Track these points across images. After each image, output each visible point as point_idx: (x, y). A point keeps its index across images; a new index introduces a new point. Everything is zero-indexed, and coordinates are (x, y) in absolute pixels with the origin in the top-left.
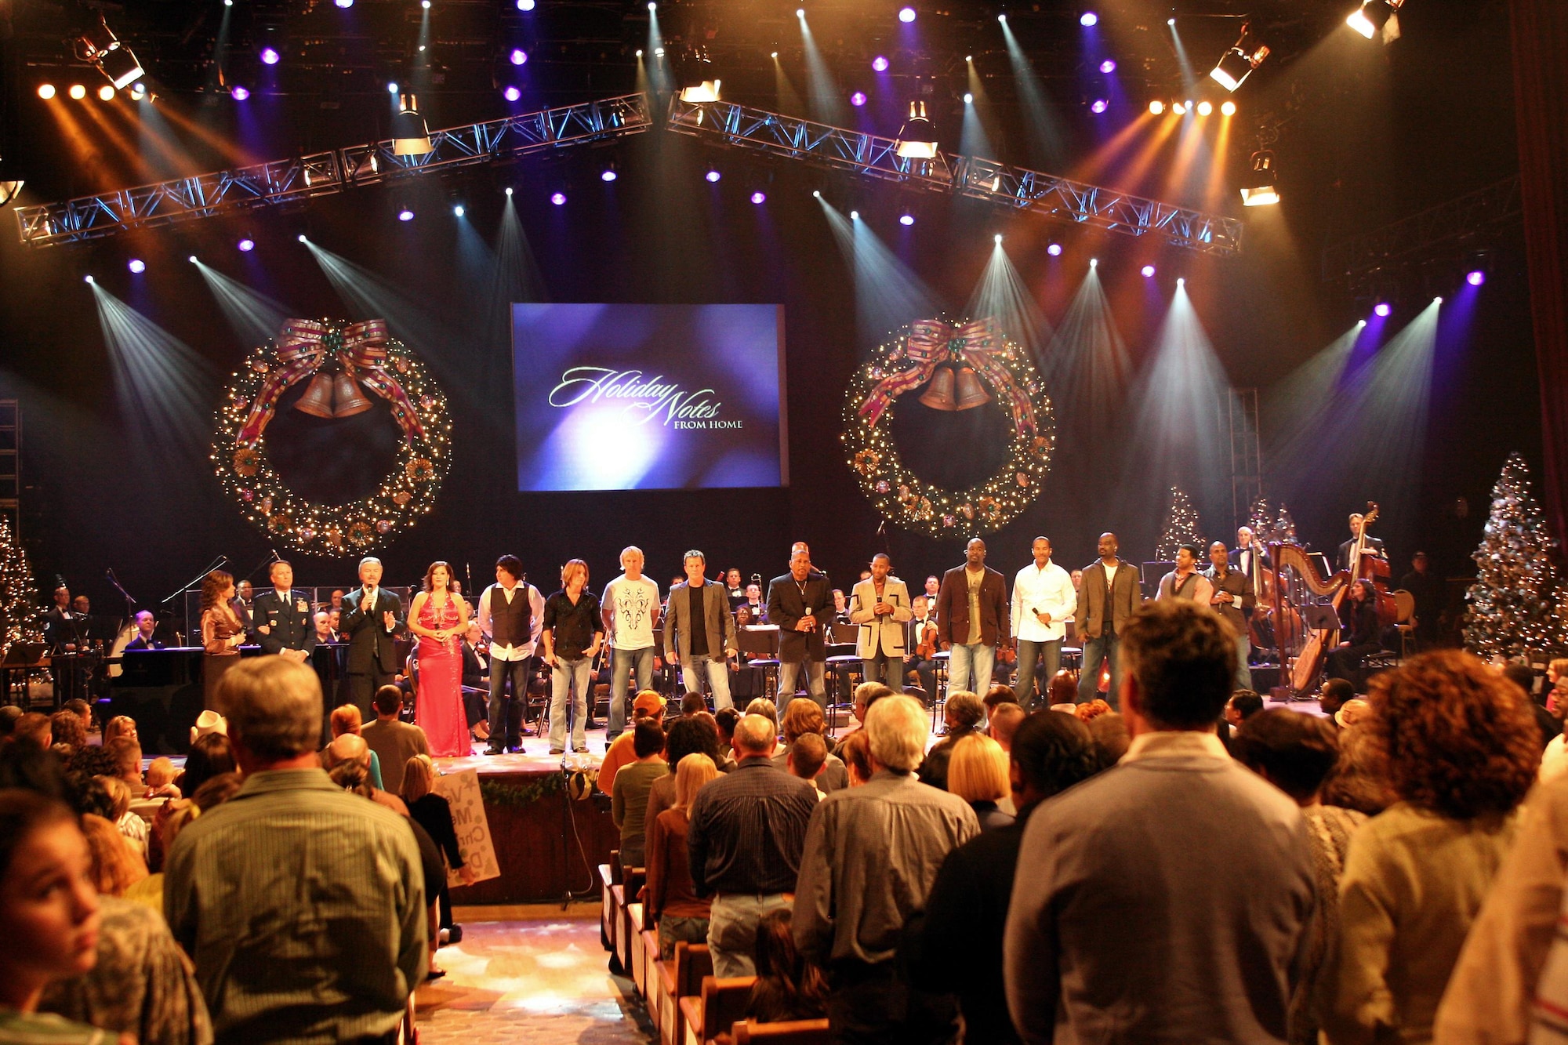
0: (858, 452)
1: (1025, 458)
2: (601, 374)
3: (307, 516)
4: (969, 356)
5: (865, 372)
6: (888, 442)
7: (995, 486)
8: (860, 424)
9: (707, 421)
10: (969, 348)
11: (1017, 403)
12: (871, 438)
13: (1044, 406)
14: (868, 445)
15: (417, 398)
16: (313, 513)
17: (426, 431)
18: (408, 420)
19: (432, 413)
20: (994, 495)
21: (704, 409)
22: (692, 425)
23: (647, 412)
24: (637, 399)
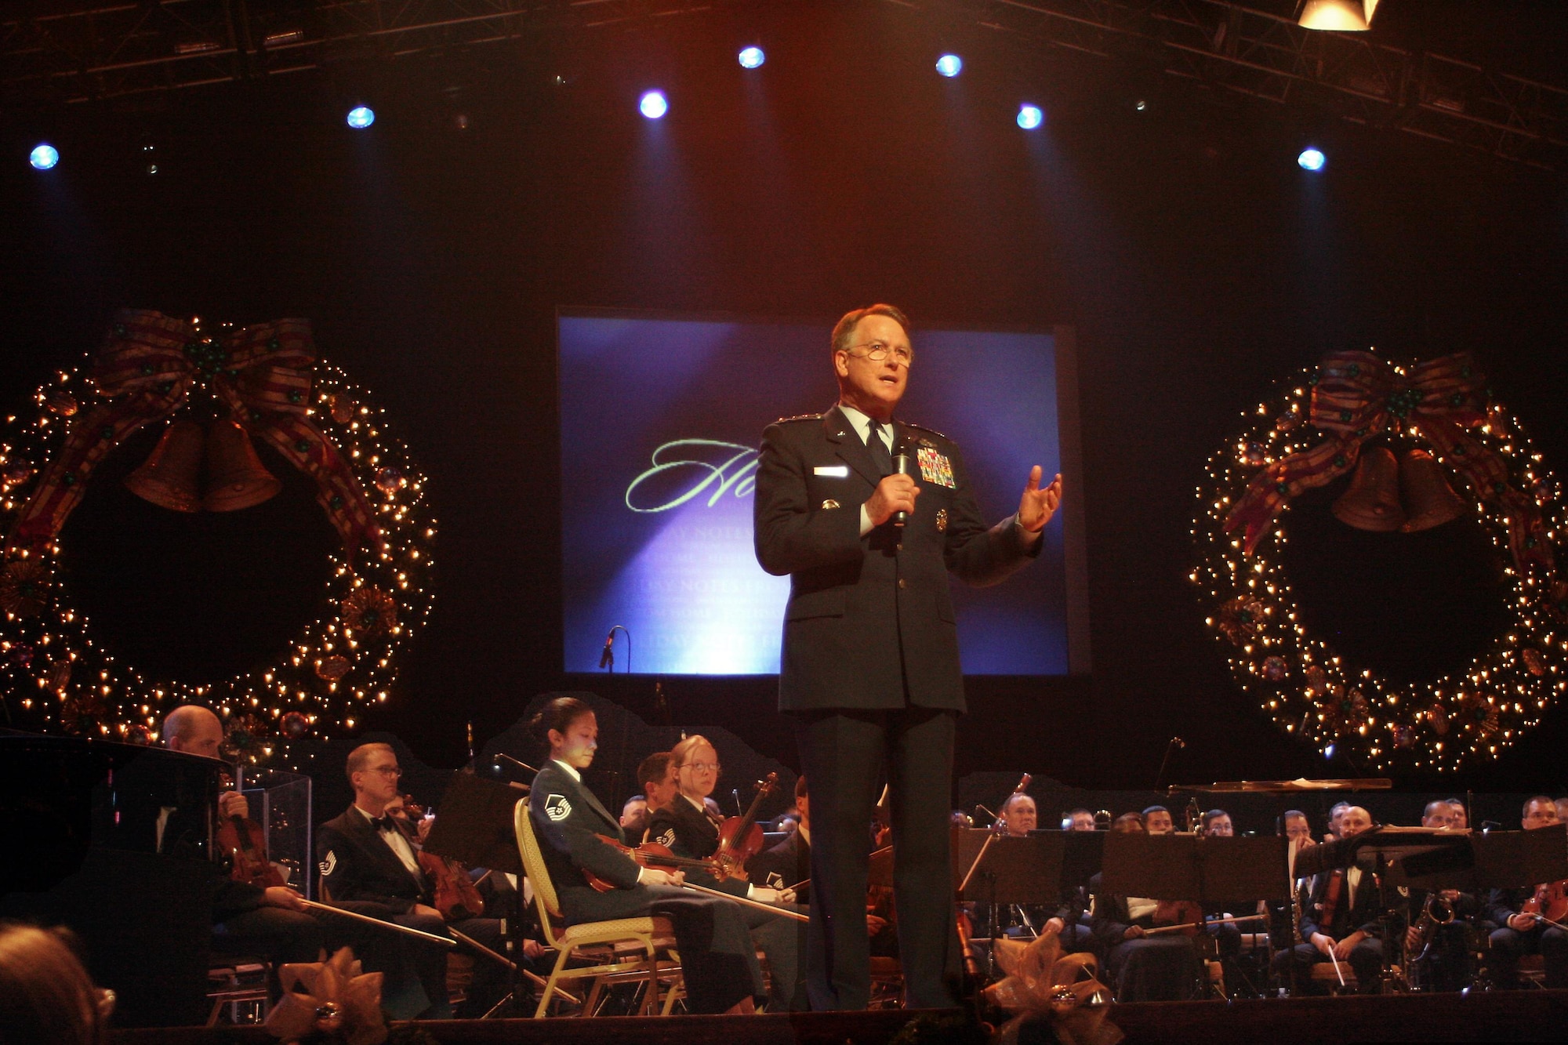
0: (1224, 601)
1: (1535, 623)
2: (728, 453)
3: (142, 702)
4: (1425, 428)
5: (1230, 452)
6: (1279, 585)
7: (1484, 674)
8: (1227, 549)
11: (1519, 515)
12: (1250, 576)
13: (1563, 526)
14: (1243, 588)
15: (369, 474)
16: (153, 696)
17: (385, 539)
18: (349, 515)
19: (399, 502)
20: (1485, 689)
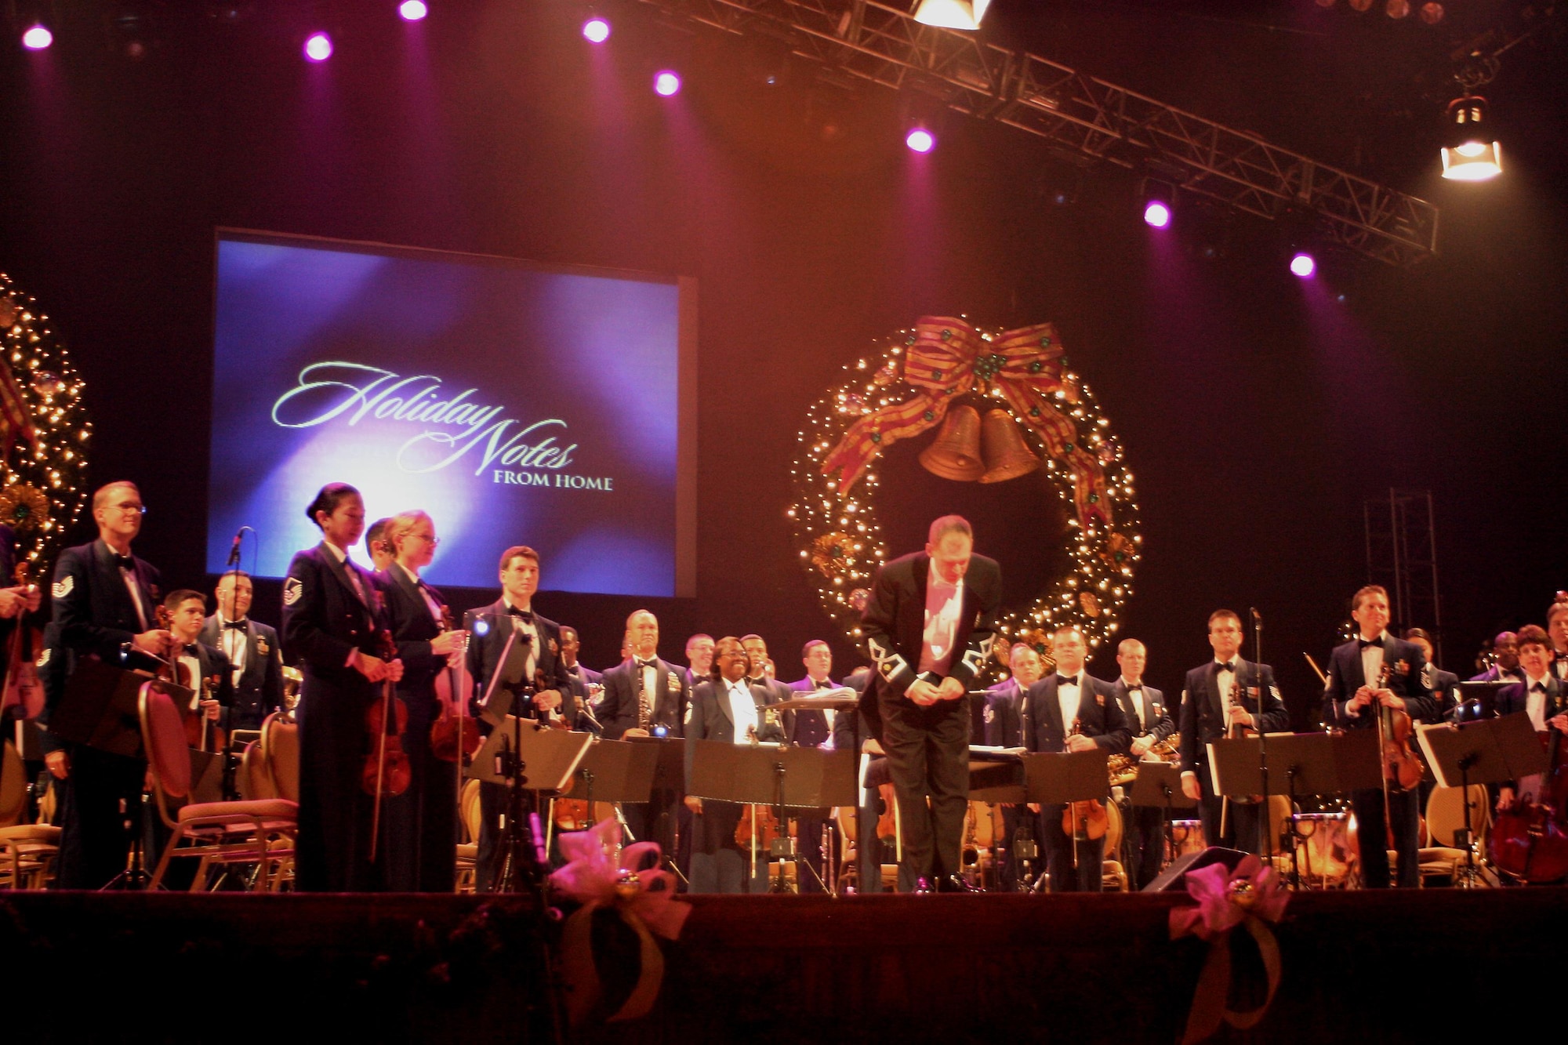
0: (819, 537)
1: (1094, 568)
2: (370, 377)
4: (1007, 390)
5: (831, 401)
6: (870, 523)
7: (1046, 613)
8: (824, 490)
9: (552, 474)
10: (1006, 374)
11: (1084, 473)
12: (843, 515)
13: (1123, 485)
14: (835, 526)
15: (28, 377)
17: (40, 438)
18: (7, 413)
19: (56, 405)
20: (1045, 627)
21: (547, 453)
22: (525, 478)
23: (446, 450)
24: (430, 425)
